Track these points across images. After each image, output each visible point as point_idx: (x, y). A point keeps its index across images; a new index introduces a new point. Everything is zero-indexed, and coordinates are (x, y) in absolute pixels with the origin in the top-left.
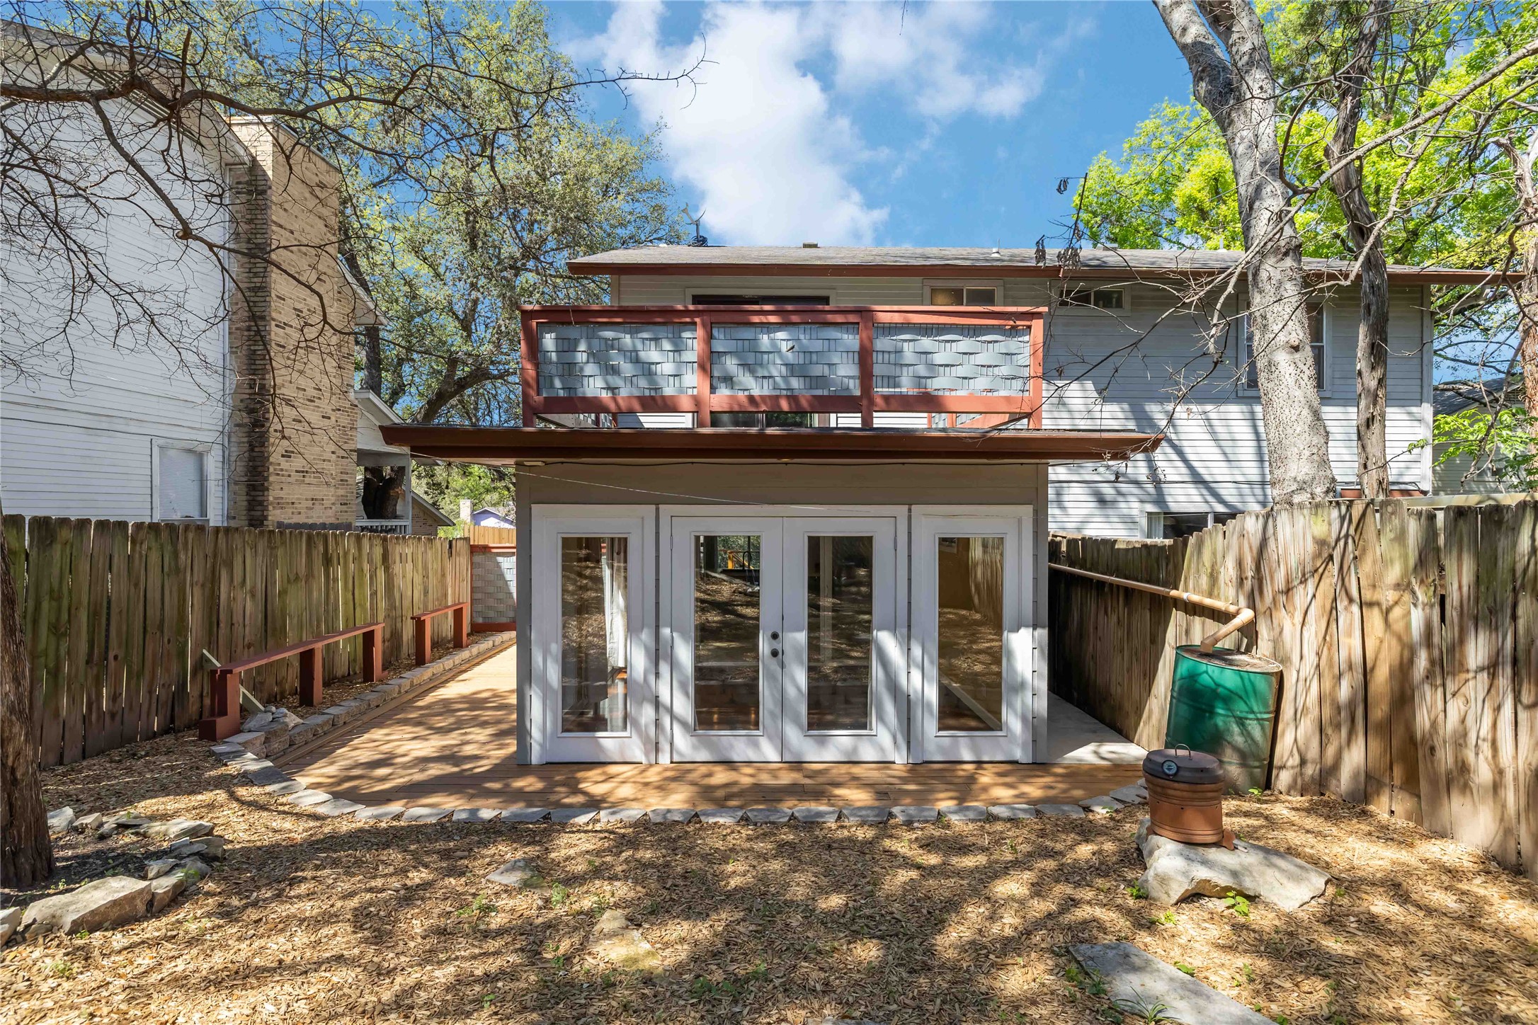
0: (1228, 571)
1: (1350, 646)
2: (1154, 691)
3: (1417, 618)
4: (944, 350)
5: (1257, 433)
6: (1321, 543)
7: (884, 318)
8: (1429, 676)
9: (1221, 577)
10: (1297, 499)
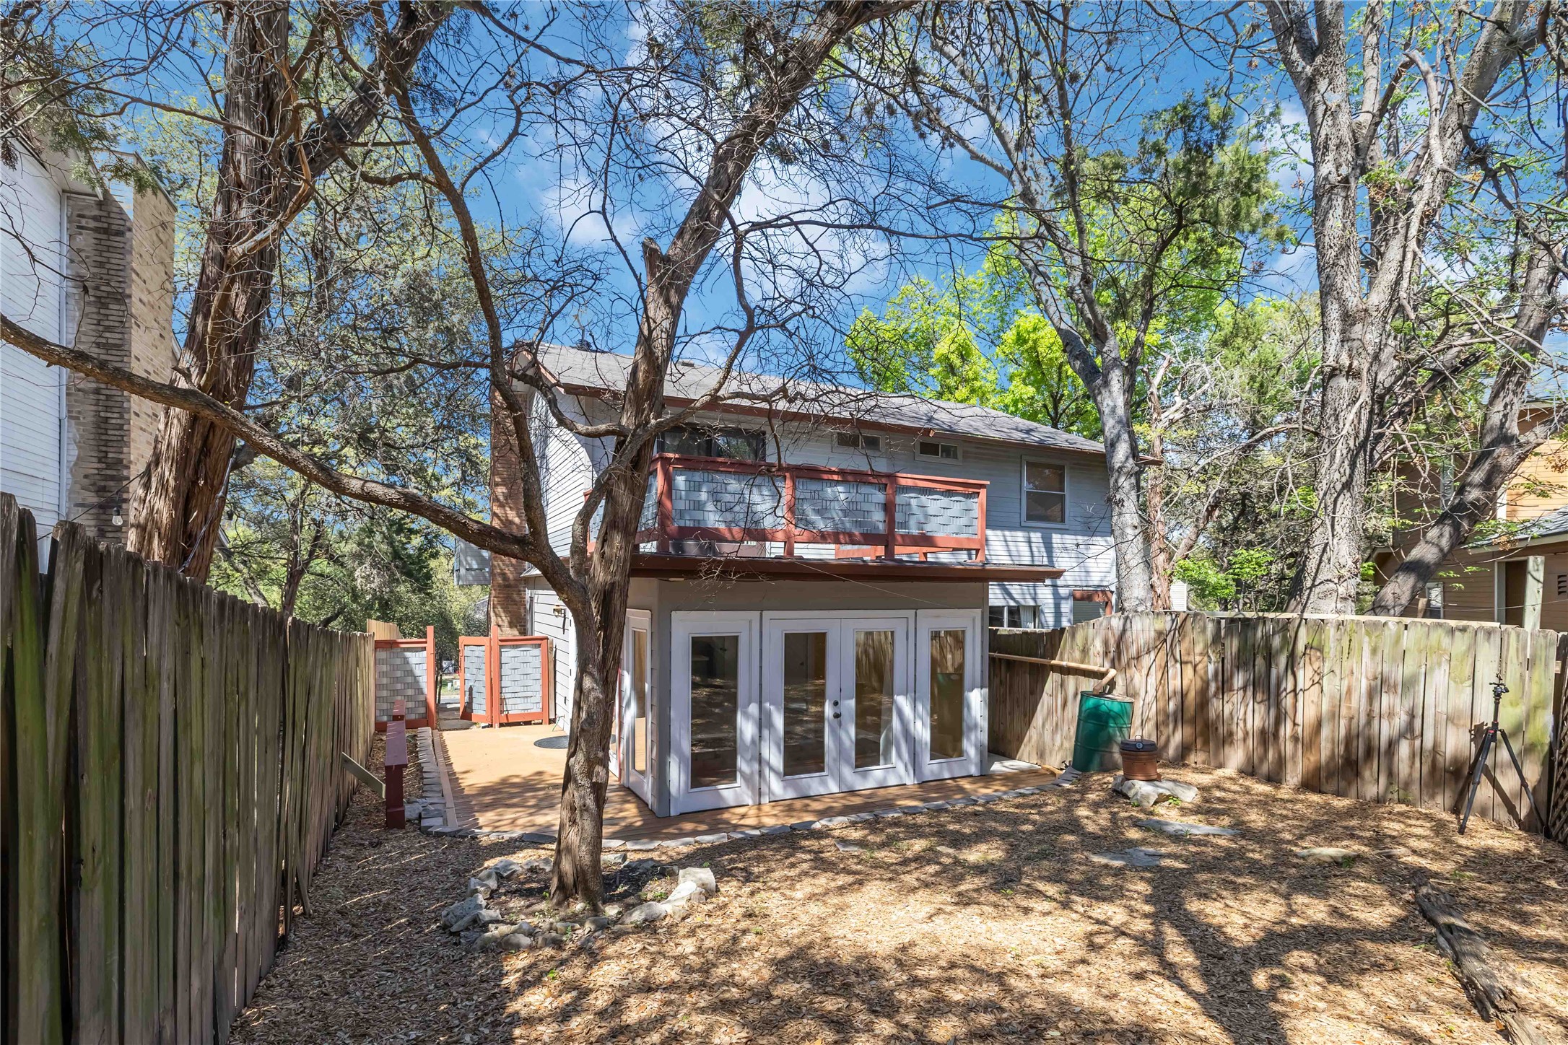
0: (1098, 646)
1: (1175, 683)
2: (1034, 723)
3: (1211, 668)
4: (934, 504)
5: (1031, 551)
6: (1160, 633)
7: (903, 482)
8: (1215, 695)
9: (1091, 652)
10: (1140, 609)
